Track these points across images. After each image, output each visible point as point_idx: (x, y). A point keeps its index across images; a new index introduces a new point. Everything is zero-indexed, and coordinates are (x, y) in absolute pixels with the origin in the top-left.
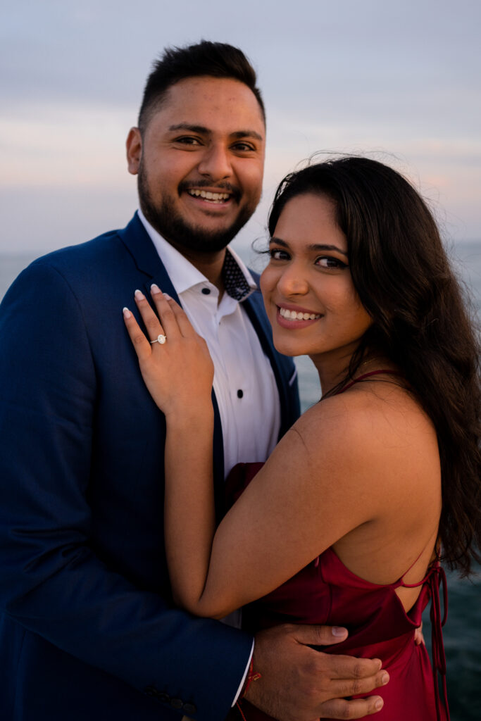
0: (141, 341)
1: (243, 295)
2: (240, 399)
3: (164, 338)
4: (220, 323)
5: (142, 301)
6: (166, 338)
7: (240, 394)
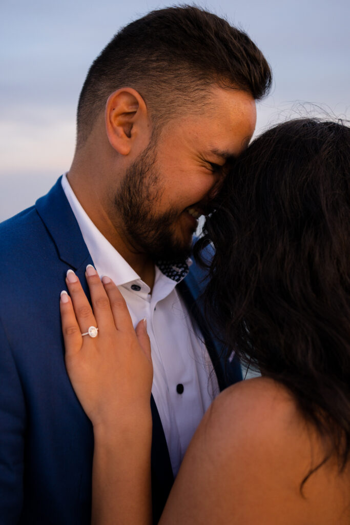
0: (73, 333)
1: (181, 275)
2: (179, 395)
3: (96, 330)
4: (155, 309)
5: (74, 283)
6: (98, 331)
7: (180, 389)
